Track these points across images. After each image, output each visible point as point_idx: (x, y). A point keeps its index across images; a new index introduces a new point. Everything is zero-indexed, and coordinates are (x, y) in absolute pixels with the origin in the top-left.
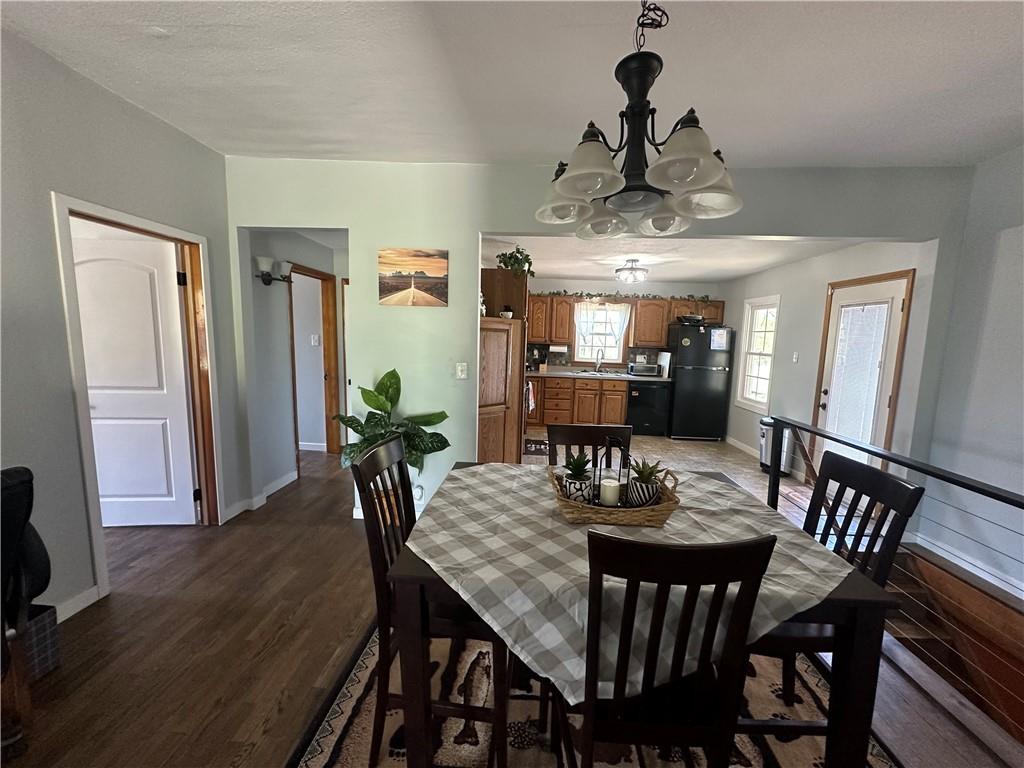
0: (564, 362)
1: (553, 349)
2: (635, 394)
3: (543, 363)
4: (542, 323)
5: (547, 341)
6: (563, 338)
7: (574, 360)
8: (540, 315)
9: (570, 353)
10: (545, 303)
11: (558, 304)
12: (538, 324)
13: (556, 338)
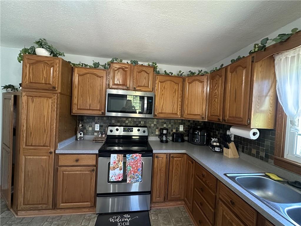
0: (263, 154)
1: (234, 131)
3: (228, 147)
4: (218, 99)
5: (221, 120)
6: (236, 117)
7: (283, 156)
8: (216, 91)
9: (272, 143)
10: (221, 76)
11: (232, 72)
12: (215, 100)
13: (229, 117)
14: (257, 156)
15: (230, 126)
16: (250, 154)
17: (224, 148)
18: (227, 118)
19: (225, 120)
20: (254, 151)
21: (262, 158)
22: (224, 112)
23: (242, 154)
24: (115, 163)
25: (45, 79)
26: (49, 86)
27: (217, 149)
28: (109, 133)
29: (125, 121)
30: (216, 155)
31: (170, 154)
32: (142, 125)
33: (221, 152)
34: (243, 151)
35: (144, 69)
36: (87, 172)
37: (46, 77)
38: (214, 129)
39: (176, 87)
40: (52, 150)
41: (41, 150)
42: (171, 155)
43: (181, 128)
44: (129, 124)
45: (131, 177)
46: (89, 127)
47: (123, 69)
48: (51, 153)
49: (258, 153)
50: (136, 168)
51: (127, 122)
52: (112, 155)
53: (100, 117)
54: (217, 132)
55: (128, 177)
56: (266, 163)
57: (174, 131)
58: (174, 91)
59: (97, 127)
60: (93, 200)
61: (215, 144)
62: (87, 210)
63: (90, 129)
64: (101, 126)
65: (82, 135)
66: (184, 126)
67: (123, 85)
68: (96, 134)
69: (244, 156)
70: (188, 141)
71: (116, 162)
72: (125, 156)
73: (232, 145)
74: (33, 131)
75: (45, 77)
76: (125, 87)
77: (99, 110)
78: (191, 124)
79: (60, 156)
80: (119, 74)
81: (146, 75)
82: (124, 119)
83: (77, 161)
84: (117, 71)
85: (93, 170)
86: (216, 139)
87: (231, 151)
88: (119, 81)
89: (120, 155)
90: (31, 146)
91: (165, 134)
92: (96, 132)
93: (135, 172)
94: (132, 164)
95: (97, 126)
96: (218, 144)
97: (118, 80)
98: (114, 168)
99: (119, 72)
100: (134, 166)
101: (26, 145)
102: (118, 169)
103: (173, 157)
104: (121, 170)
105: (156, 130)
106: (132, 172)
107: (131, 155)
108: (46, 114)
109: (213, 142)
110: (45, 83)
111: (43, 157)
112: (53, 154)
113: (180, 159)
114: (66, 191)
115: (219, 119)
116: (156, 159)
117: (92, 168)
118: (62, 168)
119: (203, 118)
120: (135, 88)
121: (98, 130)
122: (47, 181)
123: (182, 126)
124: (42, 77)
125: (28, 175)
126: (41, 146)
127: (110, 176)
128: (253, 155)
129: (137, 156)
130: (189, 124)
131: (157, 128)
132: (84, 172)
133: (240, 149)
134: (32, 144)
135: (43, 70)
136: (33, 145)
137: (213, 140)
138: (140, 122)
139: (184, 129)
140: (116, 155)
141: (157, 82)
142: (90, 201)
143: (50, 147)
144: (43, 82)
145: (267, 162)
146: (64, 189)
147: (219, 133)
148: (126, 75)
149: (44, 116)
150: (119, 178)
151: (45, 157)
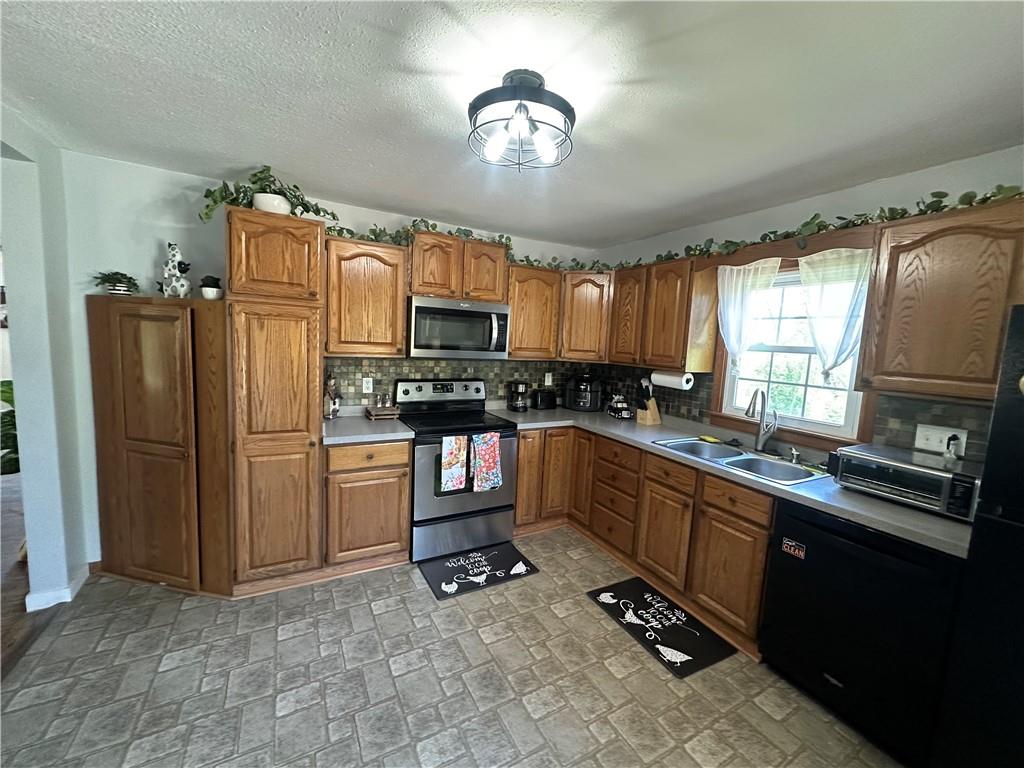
0: (695, 412)
1: (658, 379)
2: (789, 546)
3: (645, 408)
4: (631, 323)
5: (638, 361)
6: (665, 356)
7: (721, 411)
8: (629, 307)
9: (709, 394)
10: (638, 281)
11: (659, 279)
12: (626, 325)
13: (653, 355)
14: (689, 416)
15: (652, 371)
16: (678, 415)
17: (639, 411)
18: (648, 357)
19: (645, 361)
20: (684, 410)
21: (694, 419)
22: (643, 346)
23: (665, 417)
24: (452, 453)
25: (289, 273)
26: (299, 289)
27: (625, 414)
28: (401, 398)
29: (433, 368)
30: (624, 424)
31: (546, 429)
32: (470, 377)
33: (633, 418)
34: (667, 413)
35: (486, 249)
36: (391, 480)
37: (290, 267)
38: (613, 378)
39: (548, 293)
40: (315, 439)
41: (288, 439)
42: (548, 432)
43: (548, 381)
44: (441, 376)
45: (481, 480)
46: (349, 385)
47: (441, 247)
48: (312, 444)
49: (689, 411)
50: (491, 461)
51: (437, 369)
52: (444, 438)
53: (374, 361)
54: (620, 384)
55: (476, 480)
56: (700, 424)
57: (535, 386)
58: (544, 301)
59: (368, 386)
60: (405, 535)
61: (620, 405)
62: (391, 560)
63: (352, 389)
64: (377, 383)
65: (337, 406)
66: (553, 375)
67: (443, 286)
68: (365, 402)
69: (670, 419)
70: (563, 406)
71: (455, 452)
72: (470, 440)
73: (652, 403)
74: (265, 397)
75: (288, 269)
76: (446, 292)
77: (391, 344)
78: (567, 369)
79: (332, 451)
80: (433, 259)
81: (489, 263)
82: (431, 364)
83: (370, 457)
84: (429, 252)
85: (405, 475)
86: (621, 397)
87: (649, 415)
88: (434, 277)
89: (461, 437)
90: (264, 432)
91: (522, 394)
92: (365, 396)
93: (489, 468)
94: (483, 453)
95: (368, 382)
96: (625, 405)
97: (431, 273)
98: (450, 465)
99: (432, 254)
100: (487, 457)
101: (250, 432)
102: (459, 465)
103: (551, 435)
104: (462, 467)
105: (500, 386)
106: (484, 470)
107: (482, 435)
108: (295, 355)
109: (617, 402)
110: (289, 283)
111: (293, 457)
112: (317, 446)
113: (562, 438)
114: (347, 525)
115: (634, 360)
116: (522, 441)
117: (402, 470)
118: (338, 476)
119: (600, 357)
120: (467, 294)
121: (371, 391)
122: (304, 507)
123: (550, 374)
124: (281, 267)
125: (259, 499)
126: (288, 431)
127: (443, 481)
128: (683, 416)
129: (492, 437)
130: (562, 370)
131: (501, 382)
132: (386, 481)
133: (663, 410)
134: (264, 428)
135: (283, 252)
136: (268, 429)
137: (616, 398)
138: (465, 370)
139: (553, 381)
140: (453, 438)
141: (512, 280)
142: (399, 540)
143: (308, 431)
144: (285, 279)
145: (702, 422)
146: (344, 521)
147: (624, 386)
148: (448, 262)
149: (292, 362)
150: (461, 483)
151: (298, 456)
